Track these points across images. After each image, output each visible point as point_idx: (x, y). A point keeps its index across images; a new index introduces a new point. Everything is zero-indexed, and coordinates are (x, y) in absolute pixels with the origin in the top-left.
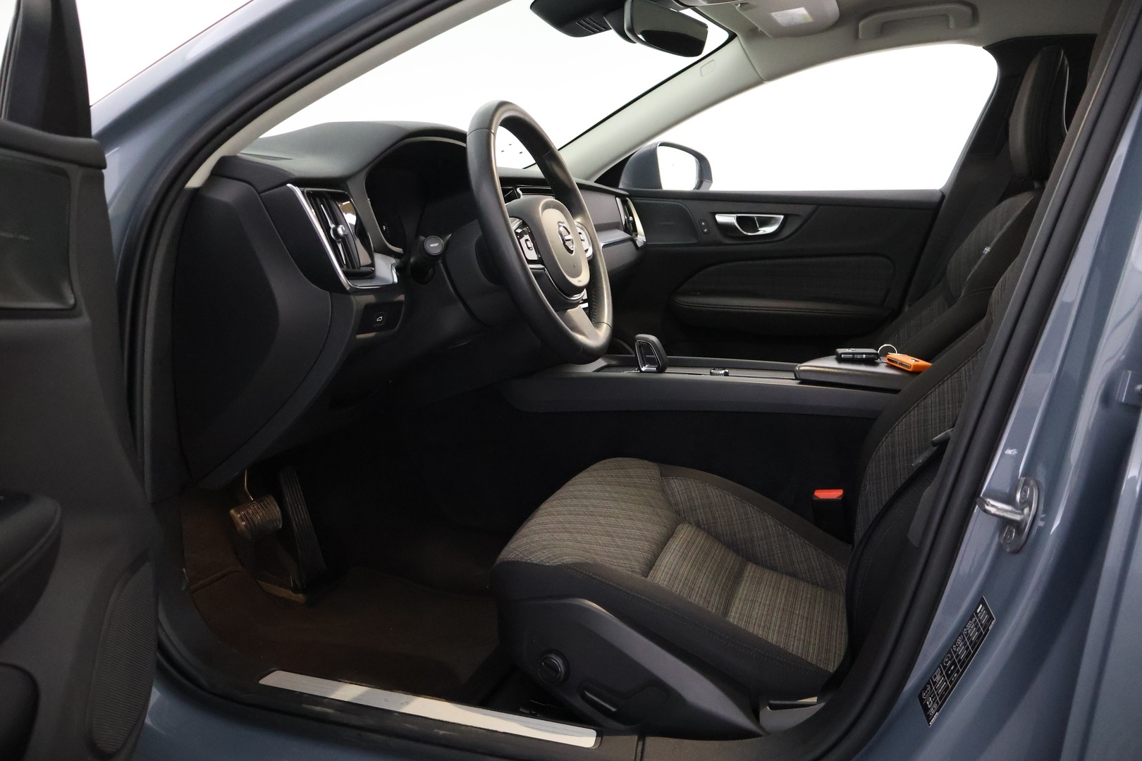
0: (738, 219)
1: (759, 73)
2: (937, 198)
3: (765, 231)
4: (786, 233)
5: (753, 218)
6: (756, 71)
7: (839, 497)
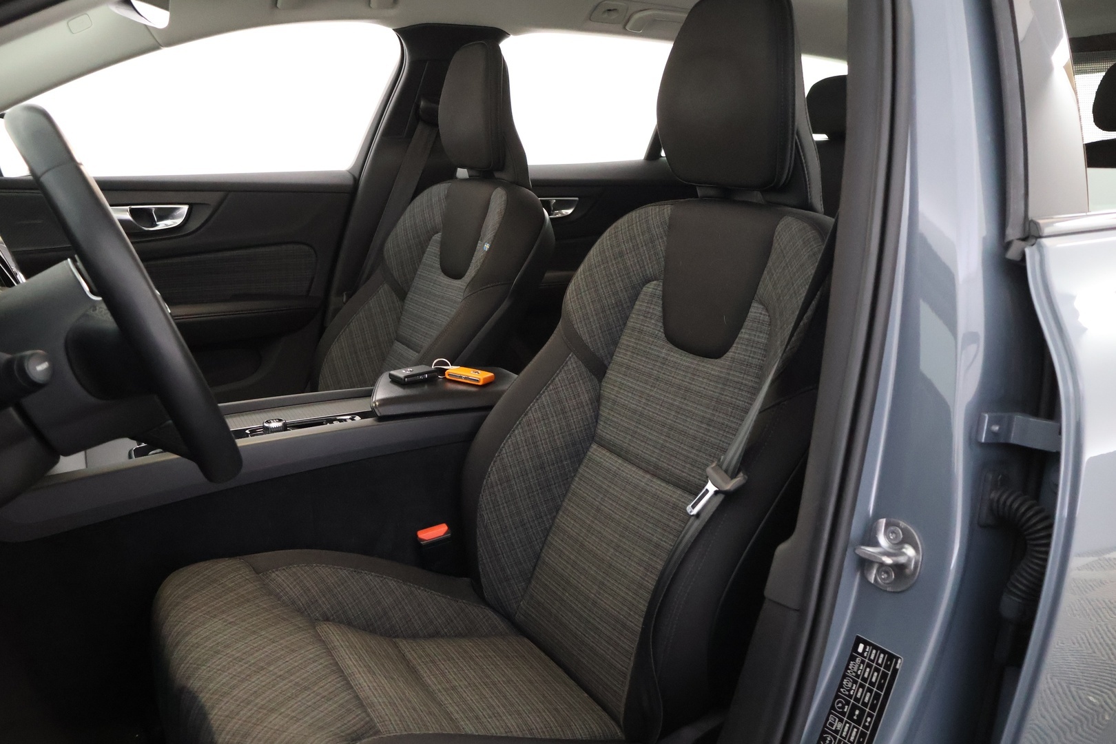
0: (132, 212)
1: (156, 36)
2: (350, 181)
3: (166, 225)
4: (194, 225)
5: (150, 210)
6: (153, 36)
7: (445, 534)
